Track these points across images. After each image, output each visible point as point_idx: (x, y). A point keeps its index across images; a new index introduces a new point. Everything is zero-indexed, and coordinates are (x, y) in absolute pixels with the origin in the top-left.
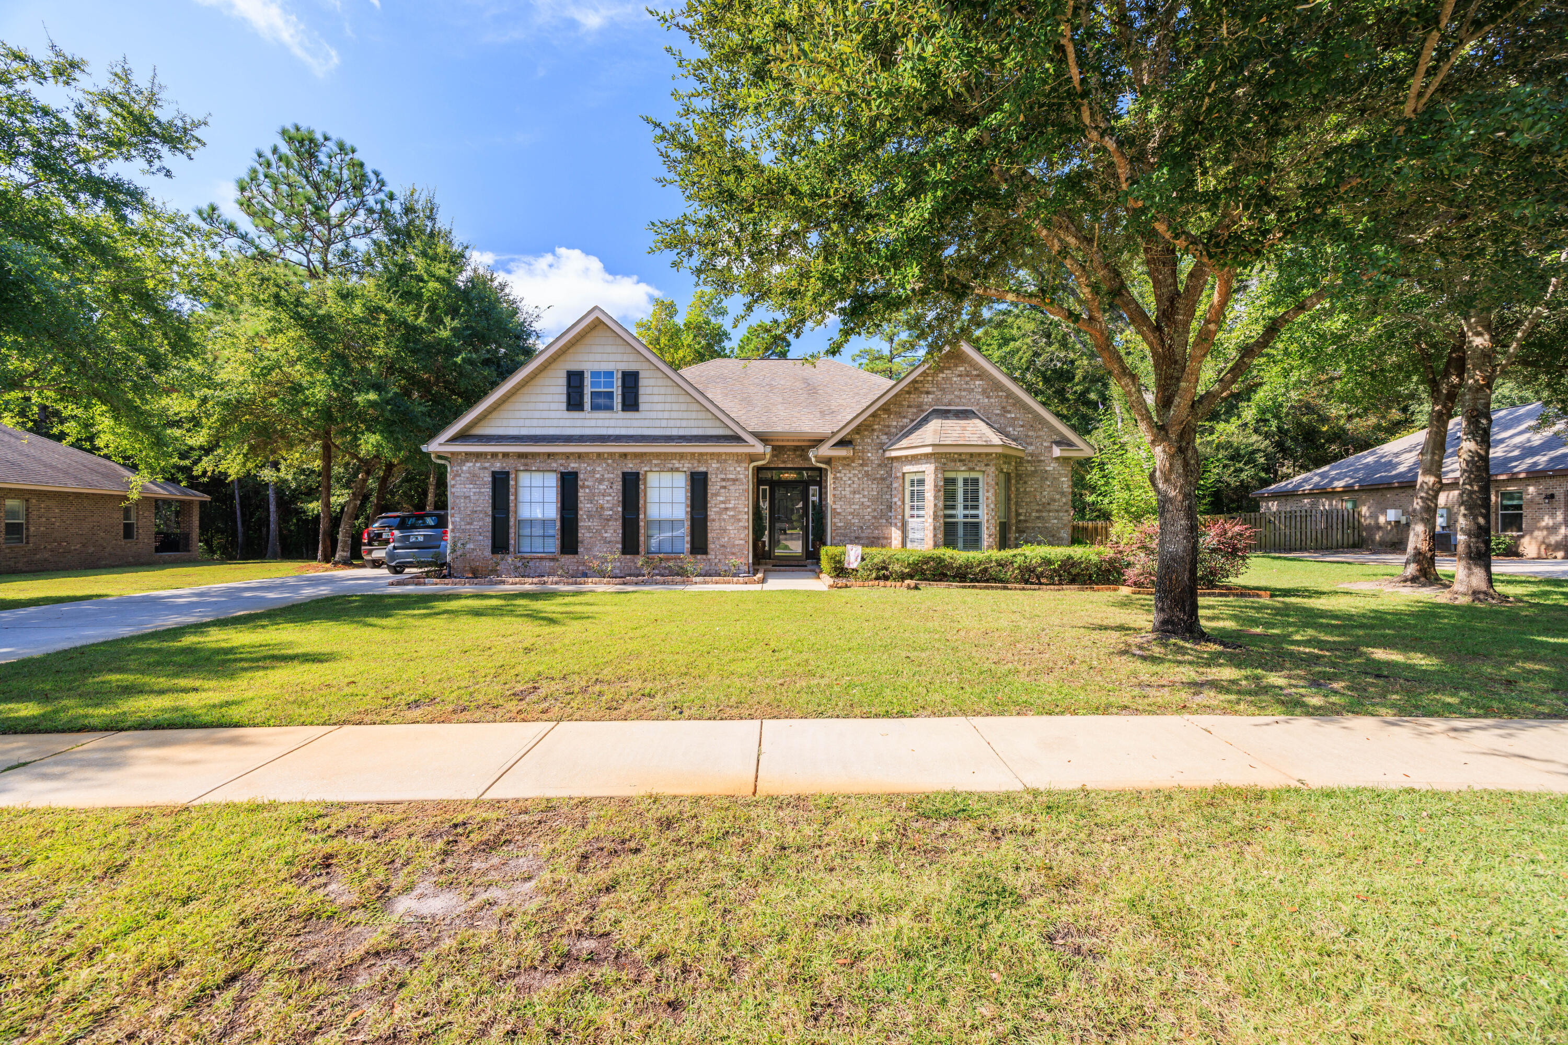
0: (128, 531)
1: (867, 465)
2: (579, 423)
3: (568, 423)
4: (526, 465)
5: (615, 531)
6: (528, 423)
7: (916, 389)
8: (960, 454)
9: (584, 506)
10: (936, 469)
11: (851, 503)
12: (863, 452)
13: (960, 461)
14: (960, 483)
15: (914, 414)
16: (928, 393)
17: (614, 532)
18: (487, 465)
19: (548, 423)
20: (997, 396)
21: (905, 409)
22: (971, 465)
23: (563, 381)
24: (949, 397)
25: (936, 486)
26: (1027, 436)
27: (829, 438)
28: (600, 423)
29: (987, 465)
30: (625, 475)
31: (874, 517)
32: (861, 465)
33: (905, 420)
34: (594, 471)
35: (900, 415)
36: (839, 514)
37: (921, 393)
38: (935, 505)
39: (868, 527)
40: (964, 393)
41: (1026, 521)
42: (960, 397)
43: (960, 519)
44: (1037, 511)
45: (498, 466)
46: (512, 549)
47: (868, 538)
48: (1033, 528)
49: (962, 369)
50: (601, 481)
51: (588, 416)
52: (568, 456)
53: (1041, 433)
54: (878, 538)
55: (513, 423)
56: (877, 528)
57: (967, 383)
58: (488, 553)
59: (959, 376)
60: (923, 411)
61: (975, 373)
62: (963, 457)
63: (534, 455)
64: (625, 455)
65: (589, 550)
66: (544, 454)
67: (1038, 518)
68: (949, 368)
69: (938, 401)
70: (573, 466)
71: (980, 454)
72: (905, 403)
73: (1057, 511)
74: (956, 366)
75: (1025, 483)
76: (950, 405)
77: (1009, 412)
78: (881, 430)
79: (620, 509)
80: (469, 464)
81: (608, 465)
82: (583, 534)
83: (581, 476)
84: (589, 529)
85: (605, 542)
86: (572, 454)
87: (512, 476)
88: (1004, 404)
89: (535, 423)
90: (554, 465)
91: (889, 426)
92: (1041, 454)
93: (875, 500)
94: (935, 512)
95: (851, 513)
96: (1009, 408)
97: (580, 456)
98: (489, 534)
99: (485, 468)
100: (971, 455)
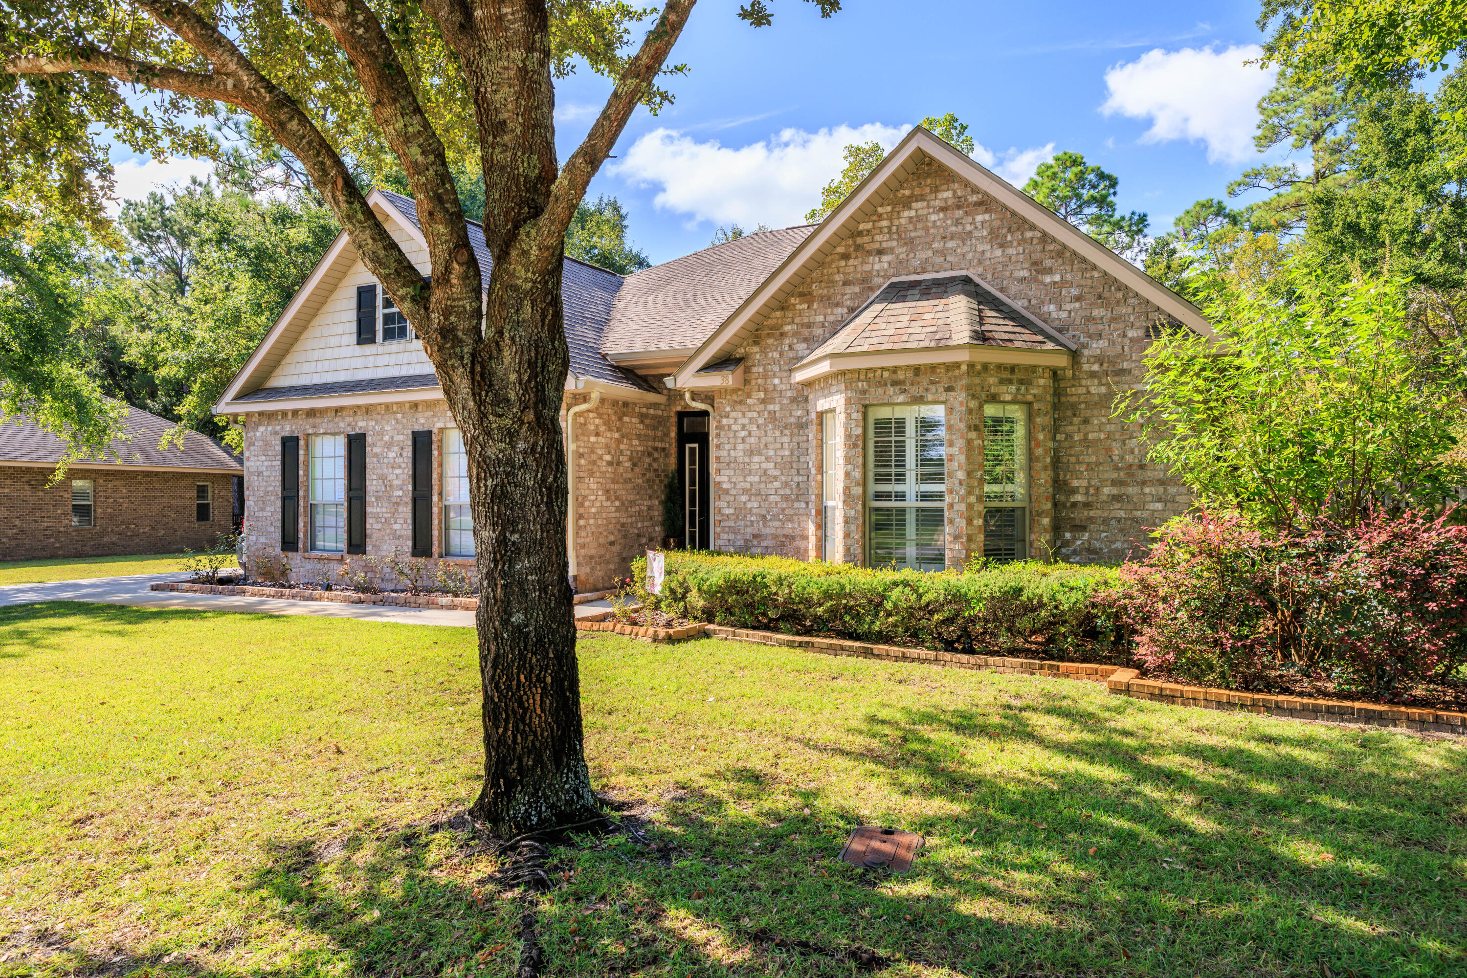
0: (203, 512)
1: (772, 401)
2: (370, 361)
3: (359, 363)
4: (314, 427)
5: (405, 522)
6: (320, 366)
7: (858, 247)
8: (894, 370)
9: (373, 484)
10: (848, 402)
11: (746, 472)
12: (765, 377)
13: (895, 383)
14: (910, 429)
15: (855, 297)
16: (880, 252)
17: (403, 523)
18: (278, 428)
19: (339, 364)
20: (1023, 240)
21: (839, 288)
22: (915, 391)
23: (353, 303)
24: (921, 255)
25: (848, 437)
26: (1089, 319)
27: (692, 358)
28: (393, 359)
29: (949, 389)
30: (415, 434)
31: (786, 498)
32: (763, 401)
33: (839, 311)
34: (382, 432)
35: (830, 302)
36: (727, 492)
37: (869, 253)
38: (847, 475)
39: (775, 517)
40: (951, 244)
41: (1087, 505)
42: (943, 253)
43: (911, 503)
44: (1114, 483)
45: (287, 429)
46: (301, 545)
47: (775, 537)
48: (1106, 521)
49: (948, 194)
50: (389, 445)
51: (381, 349)
52: (355, 410)
53: (1123, 310)
54: (792, 538)
55: (306, 368)
56: (790, 518)
57: (958, 222)
58: (278, 550)
59: (943, 209)
60: (872, 289)
61: (974, 198)
62: (900, 376)
63: (322, 411)
64: (415, 405)
65: (377, 548)
66: (331, 408)
67: (1116, 498)
68: (921, 198)
69: (900, 265)
70: (361, 424)
71: (933, 368)
72: (838, 278)
73: (1163, 483)
74: (936, 190)
75: (1086, 421)
76: (924, 270)
77: (1049, 271)
78: (796, 334)
79: (410, 487)
80: (262, 429)
81: (397, 422)
82: (372, 525)
83: (369, 440)
84: (377, 517)
85: (395, 538)
86: (359, 407)
87: (302, 443)
88: (1036, 256)
89: (326, 365)
90: (342, 425)
91: (809, 325)
92: (1121, 356)
93: (786, 465)
94: (847, 490)
95: (745, 491)
96: (1048, 263)
97: (368, 410)
98: (279, 524)
99: (276, 433)
100: (917, 370)
